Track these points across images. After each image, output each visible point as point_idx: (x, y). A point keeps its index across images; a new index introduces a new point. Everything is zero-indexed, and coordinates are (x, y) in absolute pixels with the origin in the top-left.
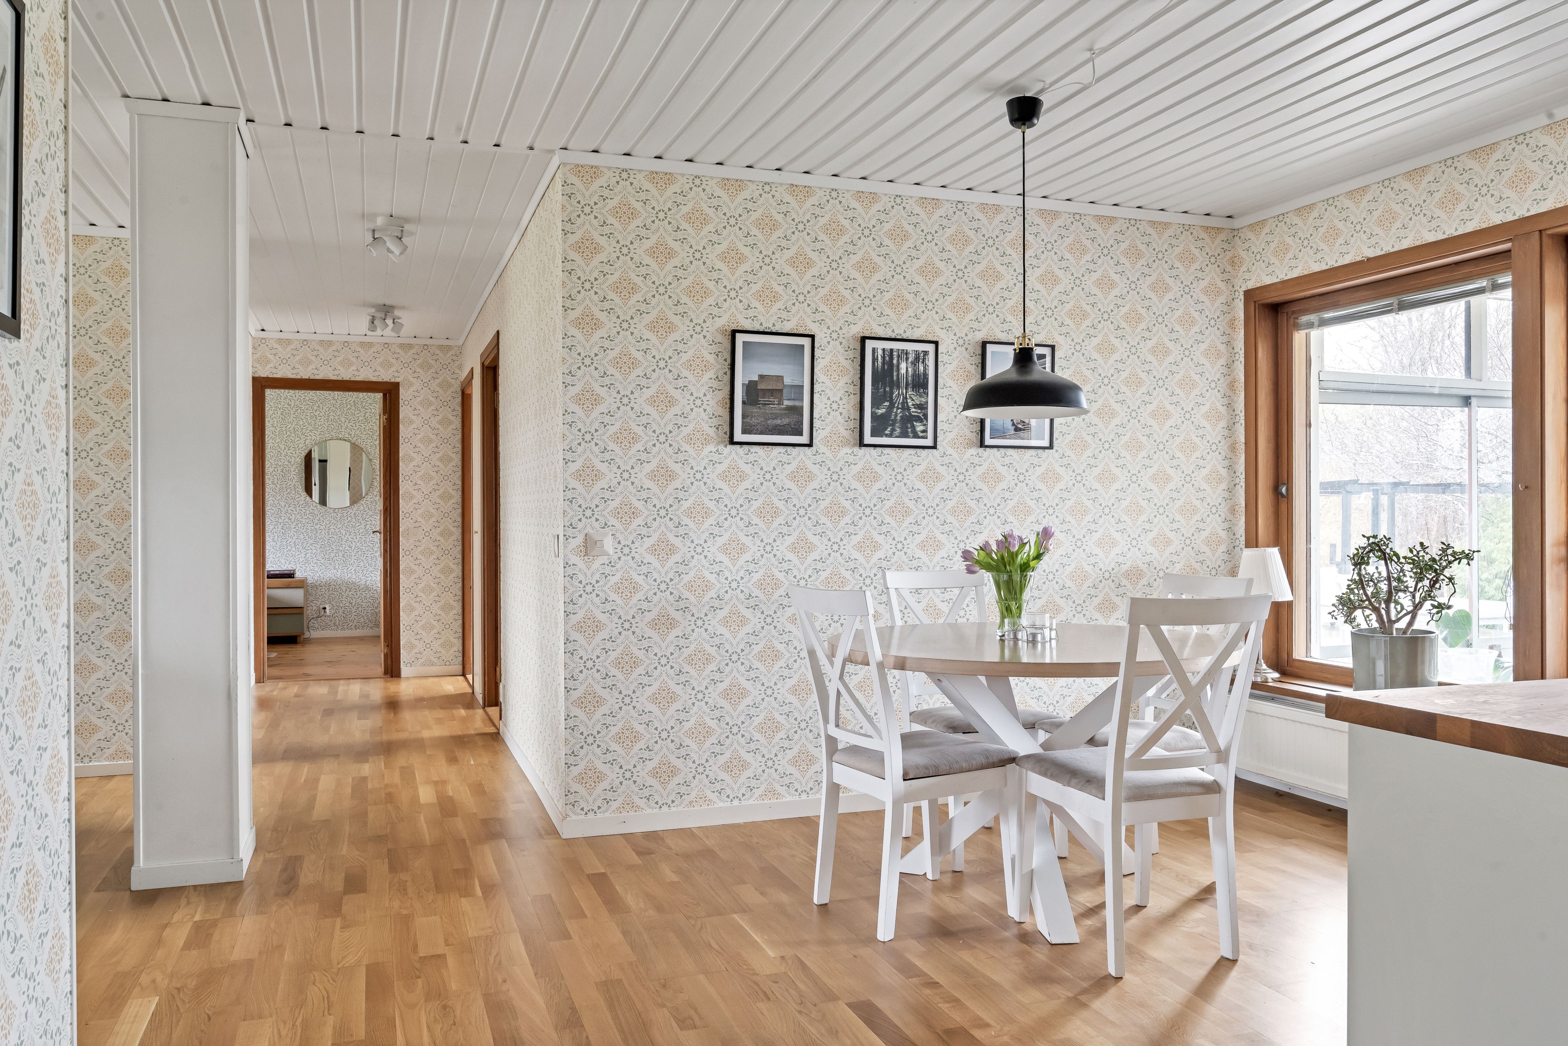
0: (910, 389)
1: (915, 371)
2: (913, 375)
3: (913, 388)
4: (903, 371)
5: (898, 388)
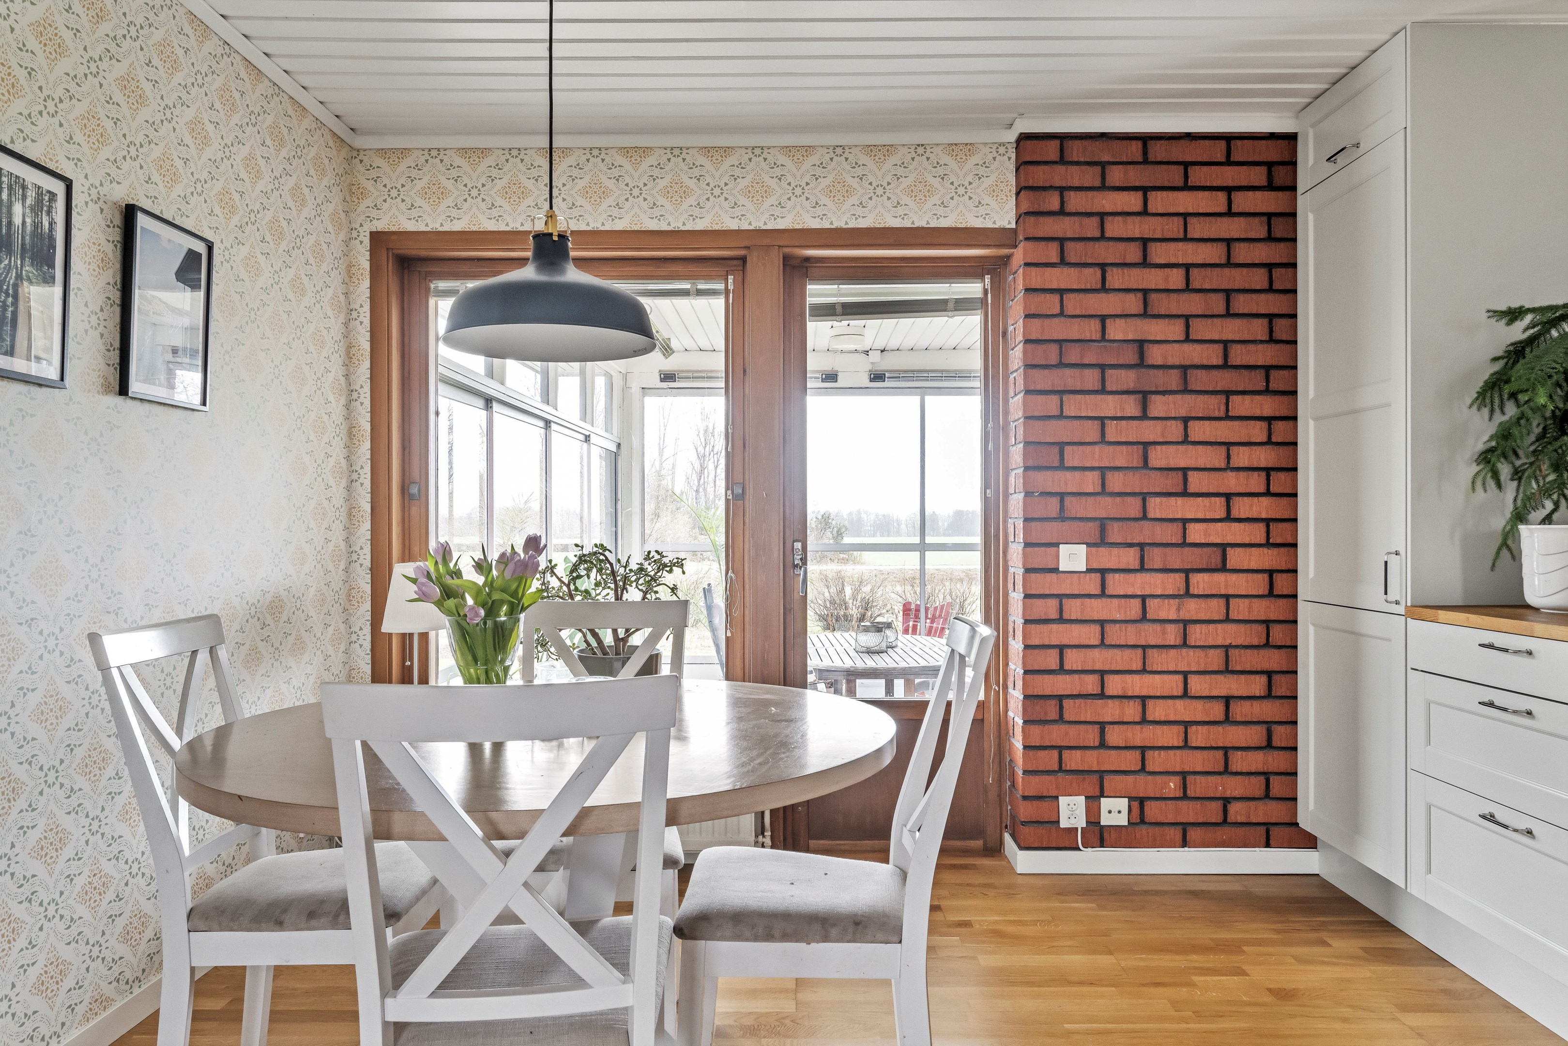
0: (27, 261)
1: (37, 225)
2: (34, 234)
3: (32, 259)
4: (17, 220)
5: (10, 253)
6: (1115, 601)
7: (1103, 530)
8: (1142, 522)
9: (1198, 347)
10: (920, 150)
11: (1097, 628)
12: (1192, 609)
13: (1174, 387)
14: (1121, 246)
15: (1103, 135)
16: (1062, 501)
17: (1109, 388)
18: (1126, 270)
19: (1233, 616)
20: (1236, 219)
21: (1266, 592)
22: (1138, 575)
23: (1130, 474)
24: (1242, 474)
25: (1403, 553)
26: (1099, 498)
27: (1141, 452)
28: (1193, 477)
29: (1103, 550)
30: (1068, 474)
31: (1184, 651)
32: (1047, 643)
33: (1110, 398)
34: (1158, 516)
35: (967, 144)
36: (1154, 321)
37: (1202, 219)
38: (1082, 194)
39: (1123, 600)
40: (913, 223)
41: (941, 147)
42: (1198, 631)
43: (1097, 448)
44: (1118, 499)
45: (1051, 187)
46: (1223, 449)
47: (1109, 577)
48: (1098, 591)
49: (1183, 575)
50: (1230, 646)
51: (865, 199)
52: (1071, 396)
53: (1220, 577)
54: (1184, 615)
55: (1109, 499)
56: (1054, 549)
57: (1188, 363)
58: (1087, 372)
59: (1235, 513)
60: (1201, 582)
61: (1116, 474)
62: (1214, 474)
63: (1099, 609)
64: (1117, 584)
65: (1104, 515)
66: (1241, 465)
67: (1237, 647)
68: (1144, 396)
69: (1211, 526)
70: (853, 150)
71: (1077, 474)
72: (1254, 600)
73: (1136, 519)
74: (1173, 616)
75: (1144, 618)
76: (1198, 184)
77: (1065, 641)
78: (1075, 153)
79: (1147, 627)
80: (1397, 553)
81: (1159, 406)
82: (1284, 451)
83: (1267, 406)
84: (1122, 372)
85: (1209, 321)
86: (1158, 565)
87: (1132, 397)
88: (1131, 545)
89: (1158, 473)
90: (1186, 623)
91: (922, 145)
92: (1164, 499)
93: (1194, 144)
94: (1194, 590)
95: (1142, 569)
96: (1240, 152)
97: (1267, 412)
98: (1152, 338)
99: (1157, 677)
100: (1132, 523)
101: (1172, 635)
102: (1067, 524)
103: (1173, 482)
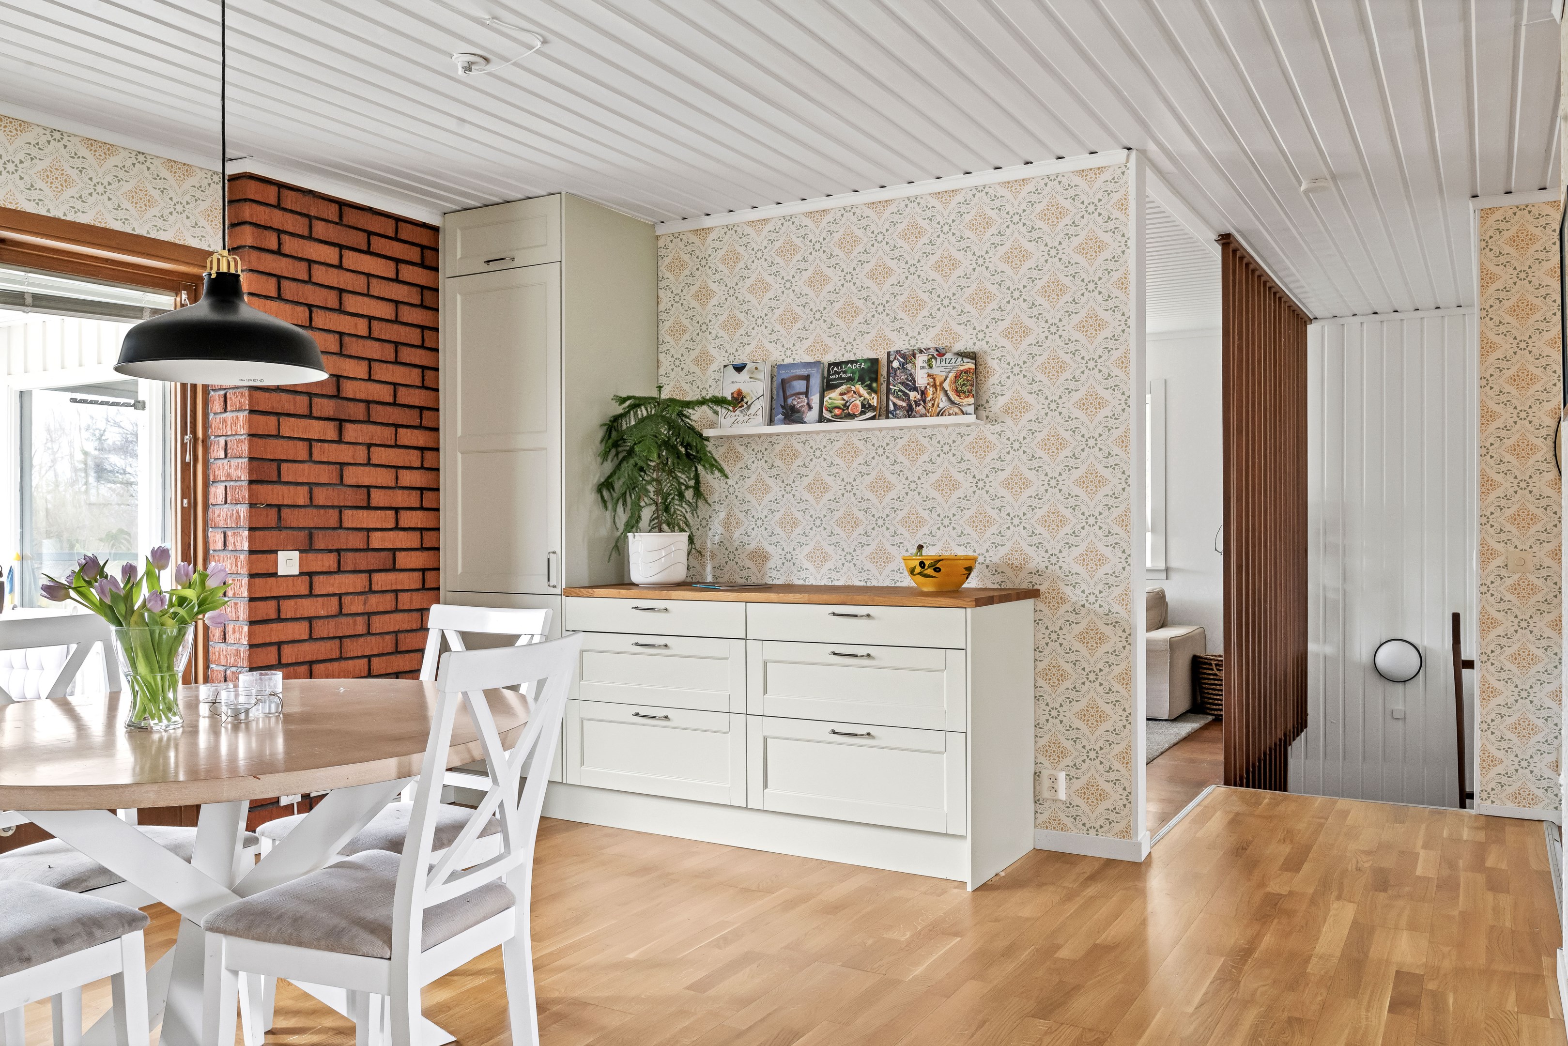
6: (320, 599)
7: (311, 537)
8: (339, 531)
9: (377, 386)
10: (141, 158)
11: (305, 625)
12: (375, 603)
13: (361, 418)
14: (325, 291)
15: (311, 192)
16: (279, 511)
17: (315, 414)
18: (328, 313)
19: (400, 607)
20: (402, 286)
21: (421, 587)
22: (336, 576)
23: (330, 488)
24: (406, 492)
25: (558, 552)
26: (309, 510)
27: (338, 470)
28: (374, 493)
29: (311, 556)
30: (284, 488)
31: (369, 638)
32: (268, 641)
33: (315, 423)
34: (350, 526)
35: (184, 164)
36: (348, 360)
37: (380, 280)
38: (296, 240)
39: (326, 598)
40: (134, 229)
41: (162, 161)
42: (378, 620)
43: (306, 465)
44: (322, 511)
45: (270, 228)
46: (393, 471)
47: (316, 579)
48: (307, 593)
49: (367, 575)
50: (399, 631)
51: (85, 193)
52: (287, 418)
53: (392, 576)
54: (368, 609)
55: (315, 511)
56: (274, 555)
57: (371, 399)
58: (299, 398)
59: (402, 524)
60: (381, 580)
61: (320, 489)
62: (389, 492)
63: (308, 607)
64: (322, 585)
65: (312, 525)
66: (405, 485)
67: (402, 631)
68: (341, 422)
69: (386, 533)
70: (72, 139)
71: (292, 488)
72: (414, 593)
73: (334, 529)
74: (360, 610)
75: (340, 613)
76: (377, 251)
77: (283, 638)
78: (289, 201)
79: (344, 620)
80: (554, 553)
81: (352, 432)
82: (431, 475)
83: (419, 438)
84: (325, 401)
85: (384, 365)
86: (350, 567)
87: (333, 423)
88: (331, 551)
89: (351, 489)
90: (369, 615)
91: (143, 154)
92: (355, 512)
93: (376, 217)
94: (375, 587)
95: (339, 571)
96: (406, 233)
97: (421, 444)
98: (345, 374)
99: (350, 662)
100: (331, 532)
101: (360, 626)
102: (284, 532)
103: (359, 498)
